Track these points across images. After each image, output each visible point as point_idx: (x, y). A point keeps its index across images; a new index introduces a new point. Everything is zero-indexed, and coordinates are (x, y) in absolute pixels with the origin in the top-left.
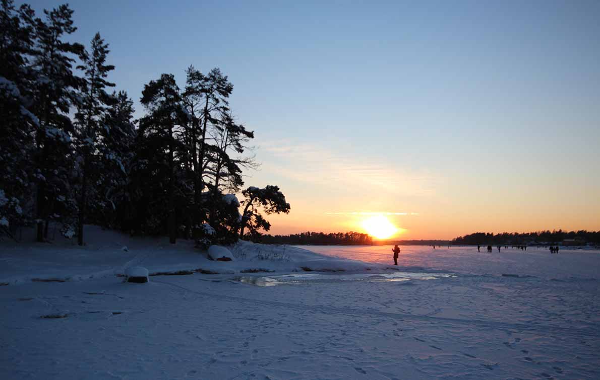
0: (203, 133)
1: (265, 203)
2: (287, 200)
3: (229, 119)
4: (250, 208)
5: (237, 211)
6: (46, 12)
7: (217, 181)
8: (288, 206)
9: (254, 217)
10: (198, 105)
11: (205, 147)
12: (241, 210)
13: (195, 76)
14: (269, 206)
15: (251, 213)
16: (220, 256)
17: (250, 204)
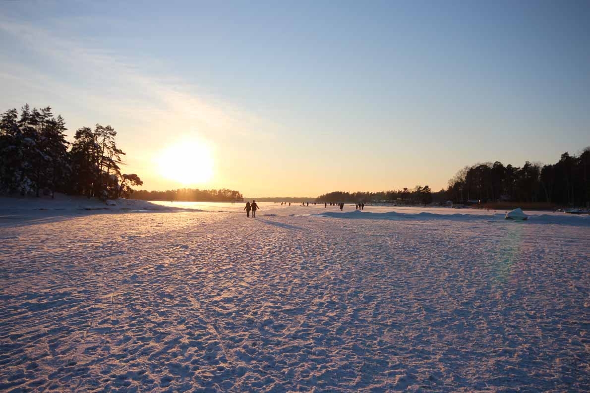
0: (103, 152)
1: (131, 181)
2: (141, 180)
3: (114, 146)
4: (124, 183)
5: (117, 183)
6: (40, 109)
7: (108, 170)
8: (142, 182)
9: (125, 187)
10: (100, 140)
11: (104, 158)
12: (120, 183)
13: (99, 127)
14: (133, 182)
15: (124, 185)
16: (112, 204)
17: (124, 181)
